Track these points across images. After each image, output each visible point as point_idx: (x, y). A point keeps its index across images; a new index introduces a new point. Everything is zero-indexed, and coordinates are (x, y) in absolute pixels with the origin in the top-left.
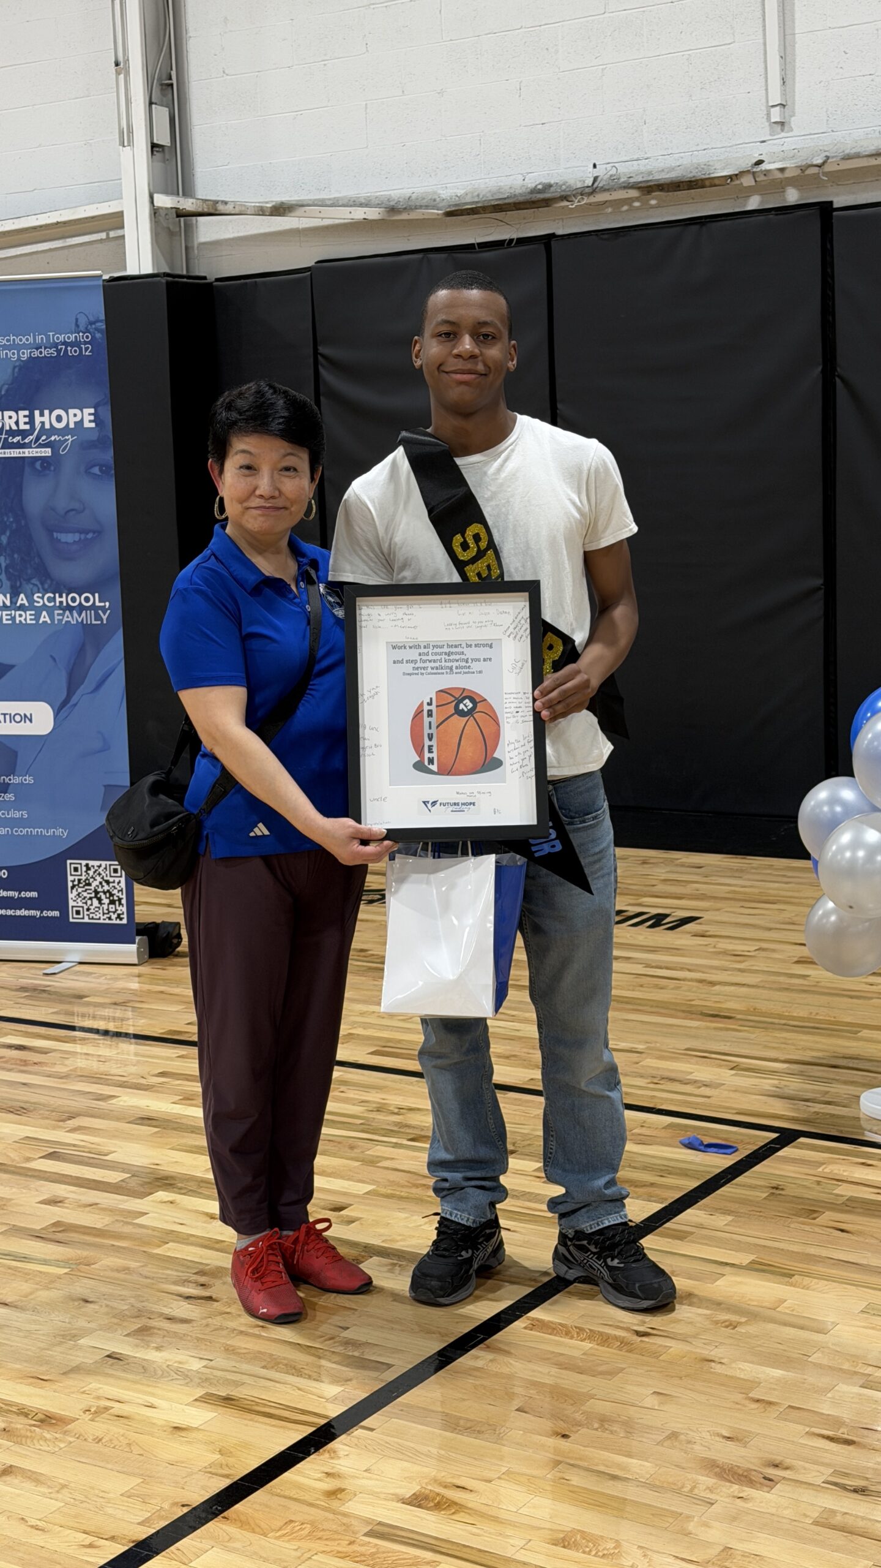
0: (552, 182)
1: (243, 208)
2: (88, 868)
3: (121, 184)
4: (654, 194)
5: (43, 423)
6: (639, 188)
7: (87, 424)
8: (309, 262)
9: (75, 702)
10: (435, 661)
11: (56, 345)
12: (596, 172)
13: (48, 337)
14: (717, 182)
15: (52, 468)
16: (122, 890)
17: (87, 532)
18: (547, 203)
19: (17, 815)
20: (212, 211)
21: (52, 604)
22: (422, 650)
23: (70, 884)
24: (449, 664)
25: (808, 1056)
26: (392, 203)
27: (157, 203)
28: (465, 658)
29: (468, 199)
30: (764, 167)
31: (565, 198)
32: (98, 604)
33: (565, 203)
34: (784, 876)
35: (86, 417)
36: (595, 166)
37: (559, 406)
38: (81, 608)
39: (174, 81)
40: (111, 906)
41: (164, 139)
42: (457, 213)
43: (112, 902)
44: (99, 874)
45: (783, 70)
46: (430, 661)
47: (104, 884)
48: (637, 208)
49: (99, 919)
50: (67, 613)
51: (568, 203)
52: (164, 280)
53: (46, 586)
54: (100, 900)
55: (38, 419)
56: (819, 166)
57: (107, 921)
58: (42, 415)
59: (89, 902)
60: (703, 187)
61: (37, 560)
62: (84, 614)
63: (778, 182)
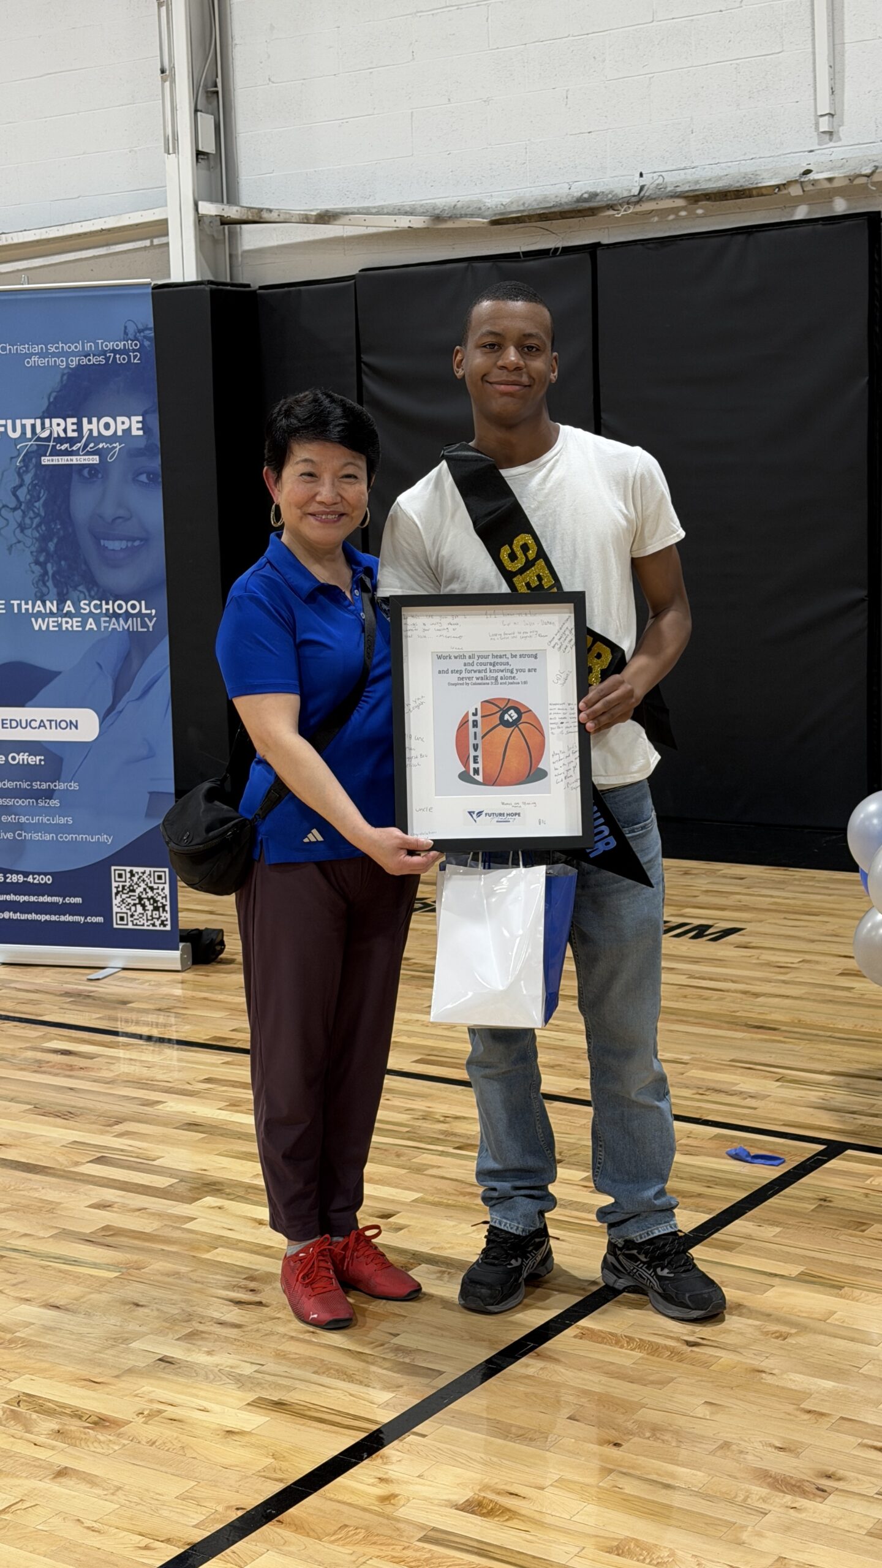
0: (598, 191)
1: (288, 216)
2: (132, 874)
3: (168, 194)
4: (700, 203)
5: (91, 431)
6: (686, 198)
7: (135, 432)
8: (354, 271)
9: (120, 709)
10: (480, 672)
11: (104, 353)
12: (643, 181)
13: (96, 345)
14: (764, 191)
15: (100, 476)
16: (166, 897)
17: (134, 539)
18: (593, 211)
19: (63, 821)
20: (257, 218)
21: (99, 611)
22: (467, 661)
23: (114, 891)
24: (494, 675)
25: (853, 1068)
26: (437, 212)
27: (202, 211)
28: (511, 668)
29: (514, 208)
30: (811, 176)
31: (611, 207)
32: (144, 611)
33: (611, 212)
34: (827, 888)
35: (135, 424)
36: (641, 175)
37: (603, 415)
38: (127, 615)
39: (220, 89)
40: (154, 912)
41: (209, 146)
42: (502, 221)
43: (156, 909)
44: (144, 881)
45: (833, 79)
46: (475, 672)
47: (148, 890)
48: (684, 218)
49: (143, 925)
50: (114, 620)
51: (615, 212)
52: (207, 288)
53: (93, 593)
54: (144, 906)
55: (86, 427)
56: (868, 176)
57: (151, 928)
58: (90, 422)
59: (133, 909)
60: (750, 196)
61: (84, 567)
62: (130, 621)
63: (826, 192)
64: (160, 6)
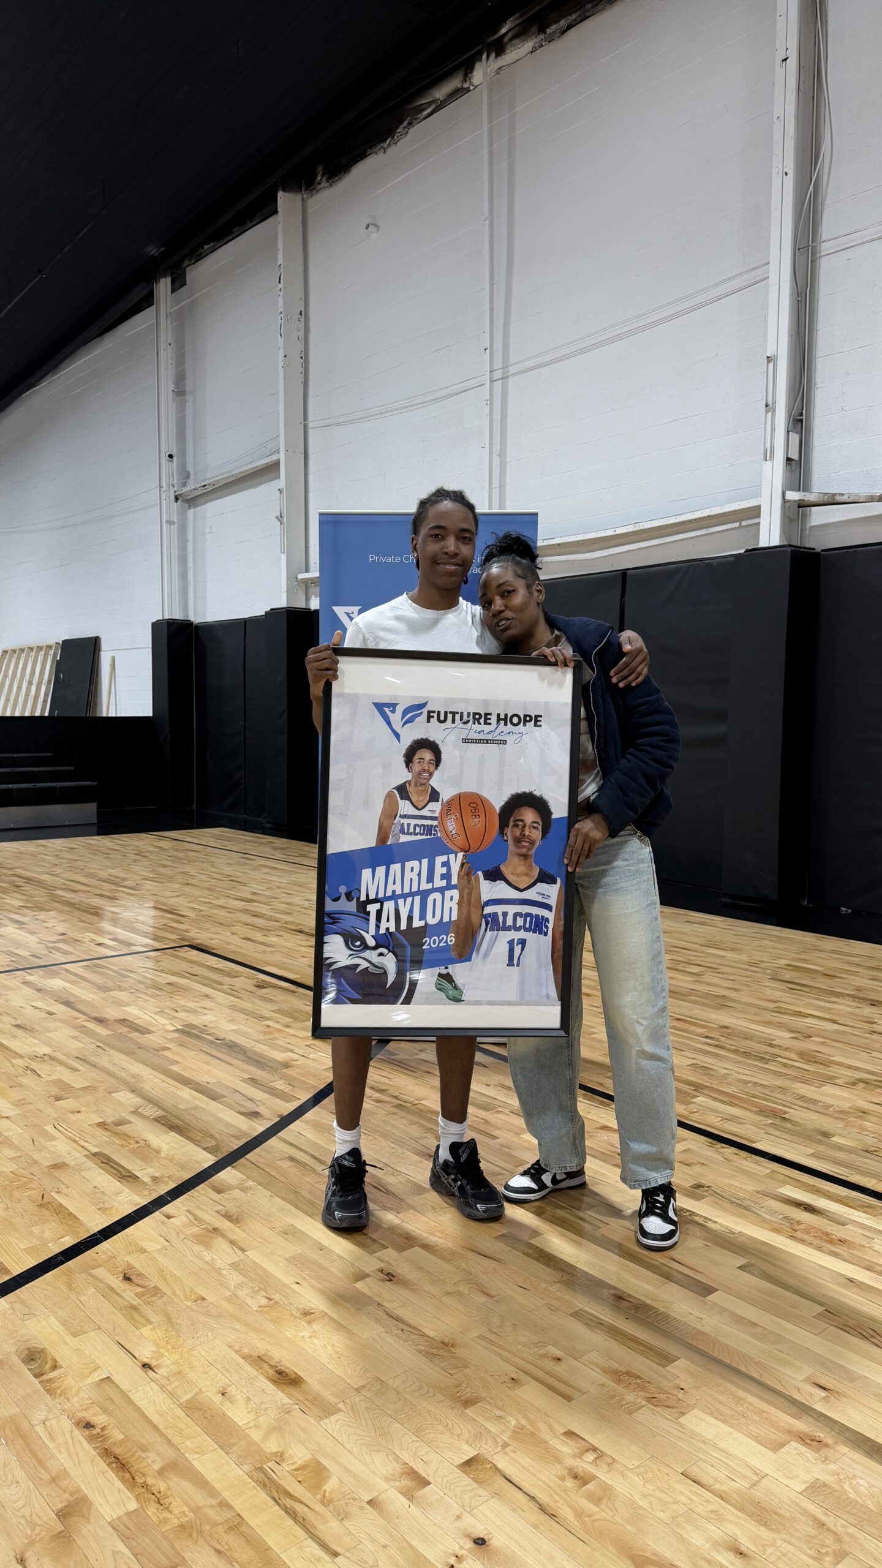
3: (761, 489)
20: (831, 501)
27: (787, 497)
39: (804, 418)
41: (794, 456)
52: (789, 549)
64: (768, 362)
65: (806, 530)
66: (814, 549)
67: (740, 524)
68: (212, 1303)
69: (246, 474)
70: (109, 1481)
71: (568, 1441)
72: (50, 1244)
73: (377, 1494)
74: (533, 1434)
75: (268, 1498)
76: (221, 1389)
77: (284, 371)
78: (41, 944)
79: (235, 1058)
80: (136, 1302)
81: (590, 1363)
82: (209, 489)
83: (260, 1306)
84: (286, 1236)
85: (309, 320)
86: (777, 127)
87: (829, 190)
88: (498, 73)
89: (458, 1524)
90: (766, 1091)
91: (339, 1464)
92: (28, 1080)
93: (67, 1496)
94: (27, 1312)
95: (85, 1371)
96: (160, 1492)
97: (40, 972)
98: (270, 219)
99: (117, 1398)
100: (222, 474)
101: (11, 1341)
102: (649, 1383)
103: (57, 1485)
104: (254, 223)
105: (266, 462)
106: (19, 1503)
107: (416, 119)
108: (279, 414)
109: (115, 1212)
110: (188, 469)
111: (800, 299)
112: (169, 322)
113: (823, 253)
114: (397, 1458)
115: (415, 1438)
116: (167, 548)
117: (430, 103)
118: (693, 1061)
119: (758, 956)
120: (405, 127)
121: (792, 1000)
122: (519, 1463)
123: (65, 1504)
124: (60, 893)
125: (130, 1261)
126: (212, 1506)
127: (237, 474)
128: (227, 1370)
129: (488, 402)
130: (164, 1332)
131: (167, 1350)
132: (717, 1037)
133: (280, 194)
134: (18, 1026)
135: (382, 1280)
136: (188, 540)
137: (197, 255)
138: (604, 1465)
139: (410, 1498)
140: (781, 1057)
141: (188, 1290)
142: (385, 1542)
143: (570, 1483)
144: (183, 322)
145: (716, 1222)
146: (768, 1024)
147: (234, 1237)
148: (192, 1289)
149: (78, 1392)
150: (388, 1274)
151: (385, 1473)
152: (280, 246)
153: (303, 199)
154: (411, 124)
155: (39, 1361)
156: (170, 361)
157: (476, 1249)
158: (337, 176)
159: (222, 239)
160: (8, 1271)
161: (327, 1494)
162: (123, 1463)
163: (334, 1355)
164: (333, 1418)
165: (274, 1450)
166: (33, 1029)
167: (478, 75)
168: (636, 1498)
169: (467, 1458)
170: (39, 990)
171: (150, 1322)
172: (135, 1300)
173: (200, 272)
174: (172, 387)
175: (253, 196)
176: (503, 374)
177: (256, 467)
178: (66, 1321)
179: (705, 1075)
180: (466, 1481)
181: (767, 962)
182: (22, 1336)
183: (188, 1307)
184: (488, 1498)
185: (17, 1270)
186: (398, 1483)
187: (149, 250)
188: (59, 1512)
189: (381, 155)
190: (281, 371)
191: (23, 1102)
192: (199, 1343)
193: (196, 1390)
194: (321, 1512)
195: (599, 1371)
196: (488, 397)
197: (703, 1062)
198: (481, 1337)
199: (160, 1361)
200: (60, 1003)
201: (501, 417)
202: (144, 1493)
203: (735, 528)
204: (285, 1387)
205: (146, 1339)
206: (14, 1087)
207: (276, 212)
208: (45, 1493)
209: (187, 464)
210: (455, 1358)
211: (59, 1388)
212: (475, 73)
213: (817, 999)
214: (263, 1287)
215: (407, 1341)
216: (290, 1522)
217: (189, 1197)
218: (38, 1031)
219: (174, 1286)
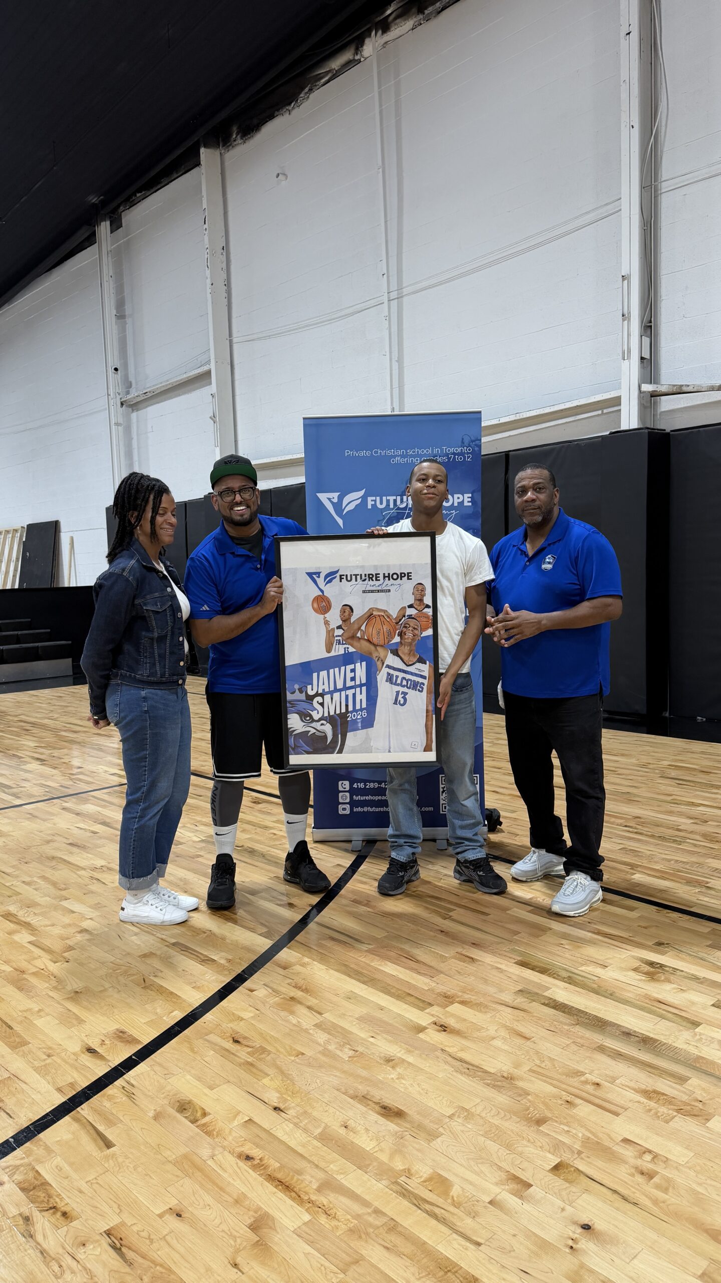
1: (700, 388)
3: (620, 383)
20: (679, 391)
27: (642, 389)
39: (653, 324)
41: (647, 356)
52: (646, 431)
64: (623, 280)
65: (657, 414)
66: (665, 430)
67: (602, 411)
68: (311, 1057)
69: (182, 382)
70: (281, 1199)
71: (627, 1146)
72: (164, 1018)
73: (494, 1196)
74: (598, 1143)
75: (411, 1205)
76: (343, 1123)
77: (212, 297)
78: (65, 776)
79: (257, 861)
80: (250, 1059)
81: (623, 1085)
82: (149, 395)
83: (350, 1057)
84: (350, 1000)
85: (230, 253)
86: (624, 88)
87: (666, 139)
88: (384, 47)
89: (564, 1214)
90: (687, 867)
91: (456, 1175)
92: (96, 887)
93: (251, 1213)
94: (166, 1073)
95: (230, 1116)
96: (324, 1206)
97: (73, 799)
98: (192, 171)
99: (263, 1135)
100: (161, 383)
101: (162, 1096)
102: (674, 1098)
103: (241, 1205)
104: (179, 174)
105: (198, 372)
106: (216, 1220)
107: (316, 86)
108: (208, 332)
109: (206, 989)
110: (130, 380)
111: (646, 228)
112: (110, 258)
113: (663, 191)
114: (500, 1168)
115: (508, 1152)
116: (116, 445)
117: (327, 73)
118: (622, 846)
119: (644, 759)
120: (307, 93)
121: (683, 793)
122: (597, 1167)
123: (252, 1219)
124: (64, 733)
125: (234, 1028)
126: (369, 1213)
127: (173, 382)
128: (342, 1108)
129: (387, 318)
130: (281, 1082)
131: (289, 1096)
132: (635, 825)
133: (202, 150)
134: (70, 844)
135: (439, 1031)
136: (133, 438)
137: (130, 202)
138: (661, 1163)
139: (521, 1197)
140: (689, 839)
141: (287, 1047)
142: (513, 1232)
143: (640, 1179)
144: (121, 258)
145: (682, 971)
146: (671, 813)
147: (309, 1004)
148: (291, 1046)
149: (230, 1132)
150: (441, 1026)
151: (494, 1180)
152: (204, 193)
153: (220, 153)
154: (312, 90)
155: (191, 1110)
156: (112, 291)
157: (503, 1002)
158: (249, 134)
159: (152, 188)
160: (138, 1042)
161: (455, 1199)
162: (287, 1185)
163: (422, 1092)
164: (439, 1140)
165: (402, 1168)
166: (85, 846)
167: (369, 48)
168: (694, 1186)
169: (554, 1164)
170: (78, 814)
171: (268, 1075)
172: (249, 1058)
173: (133, 216)
174: (114, 312)
175: (178, 152)
176: (398, 294)
177: (189, 377)
178: (199, 1078)
179: (636, 856)
180: (557, 1182)
181: (653, 764)
182: (169, 1092)
183: (293, 1061)
184: (580, 1194)
185: (146, 1040)
186: (507, 1187)
187: (90, 199)
188: (251, 1226)
189: (287, 115)
190: (209, 296)
191: (99, 906)
192: (311, 1088)
193: (323, 1125)
194: (455, 1212)
195: (632, 1091)
196: (387, 314)
197: (630, 846)
198: (530, 1070)
199: (286, 1105)
200: (99, 824)
201: (398, 330)
202: (311, 1207)
203: (598, 415)
204: (392, 1119)
205: (269, 1088)
206: (87, 894)
207: (198, 164)
208: (234, 1212)
209: (129, 375)
210: (517, 1088)
211: (214, 1130)
212: (365, 47)
213: (703, 791)
214: (347, 1042)
215: (475, 1077)
216: (434, 1222)
217: (262, 974)
218: (89, 847)
219: (276, 1045)
